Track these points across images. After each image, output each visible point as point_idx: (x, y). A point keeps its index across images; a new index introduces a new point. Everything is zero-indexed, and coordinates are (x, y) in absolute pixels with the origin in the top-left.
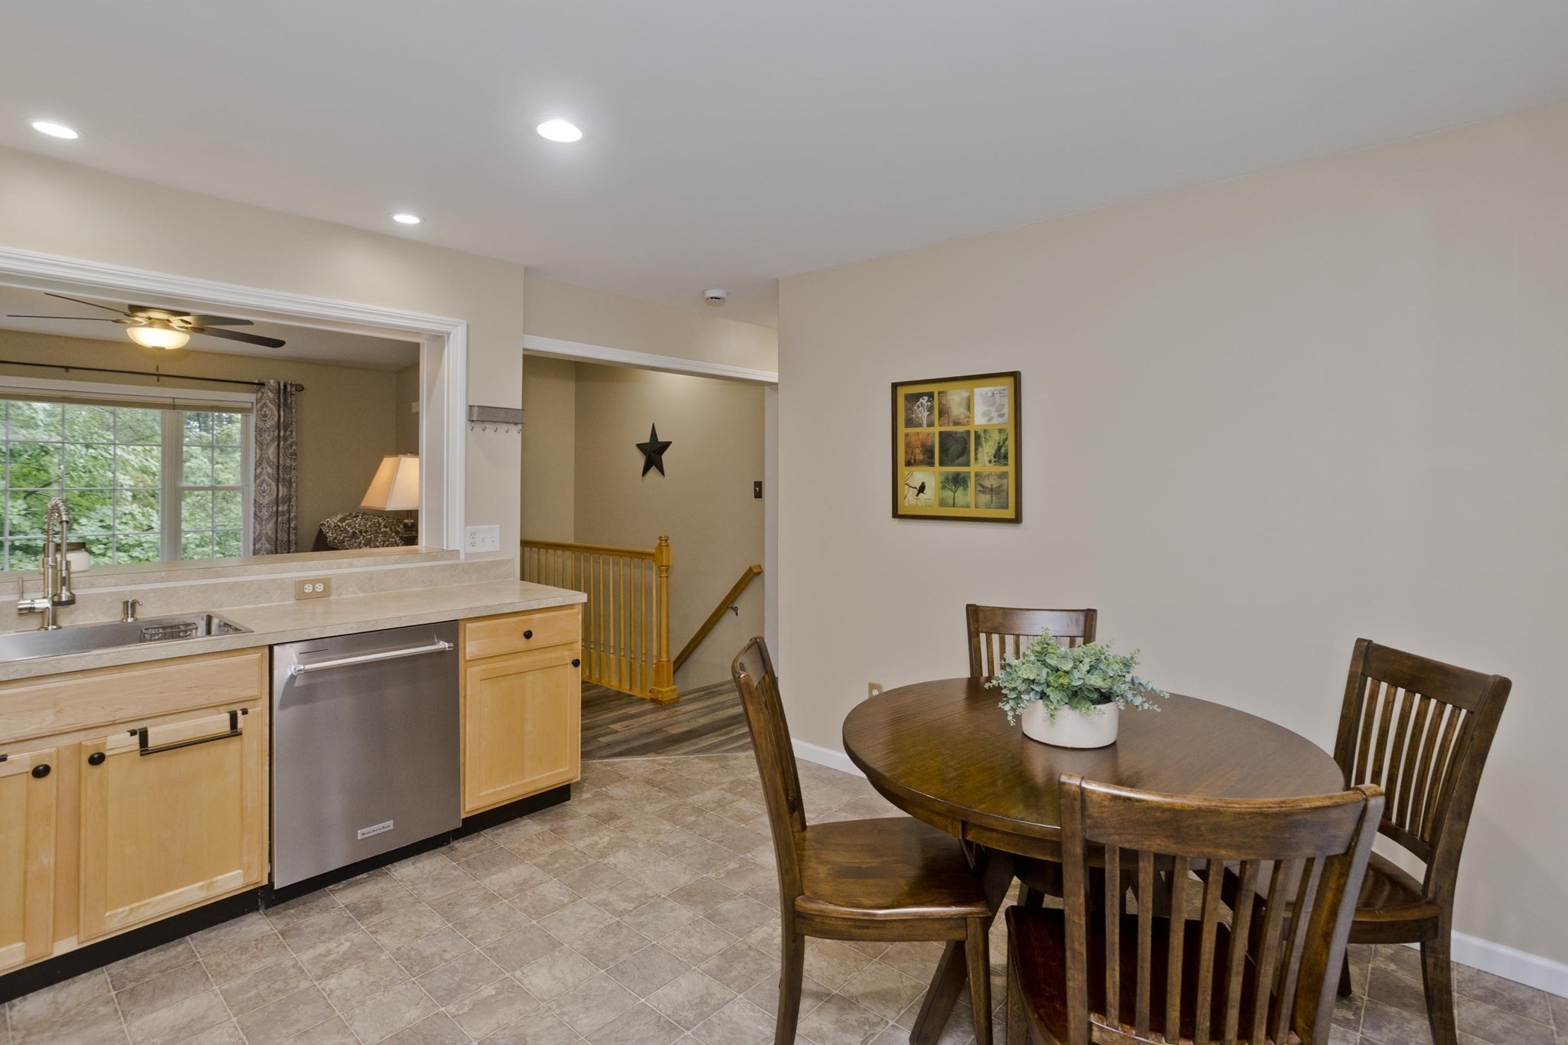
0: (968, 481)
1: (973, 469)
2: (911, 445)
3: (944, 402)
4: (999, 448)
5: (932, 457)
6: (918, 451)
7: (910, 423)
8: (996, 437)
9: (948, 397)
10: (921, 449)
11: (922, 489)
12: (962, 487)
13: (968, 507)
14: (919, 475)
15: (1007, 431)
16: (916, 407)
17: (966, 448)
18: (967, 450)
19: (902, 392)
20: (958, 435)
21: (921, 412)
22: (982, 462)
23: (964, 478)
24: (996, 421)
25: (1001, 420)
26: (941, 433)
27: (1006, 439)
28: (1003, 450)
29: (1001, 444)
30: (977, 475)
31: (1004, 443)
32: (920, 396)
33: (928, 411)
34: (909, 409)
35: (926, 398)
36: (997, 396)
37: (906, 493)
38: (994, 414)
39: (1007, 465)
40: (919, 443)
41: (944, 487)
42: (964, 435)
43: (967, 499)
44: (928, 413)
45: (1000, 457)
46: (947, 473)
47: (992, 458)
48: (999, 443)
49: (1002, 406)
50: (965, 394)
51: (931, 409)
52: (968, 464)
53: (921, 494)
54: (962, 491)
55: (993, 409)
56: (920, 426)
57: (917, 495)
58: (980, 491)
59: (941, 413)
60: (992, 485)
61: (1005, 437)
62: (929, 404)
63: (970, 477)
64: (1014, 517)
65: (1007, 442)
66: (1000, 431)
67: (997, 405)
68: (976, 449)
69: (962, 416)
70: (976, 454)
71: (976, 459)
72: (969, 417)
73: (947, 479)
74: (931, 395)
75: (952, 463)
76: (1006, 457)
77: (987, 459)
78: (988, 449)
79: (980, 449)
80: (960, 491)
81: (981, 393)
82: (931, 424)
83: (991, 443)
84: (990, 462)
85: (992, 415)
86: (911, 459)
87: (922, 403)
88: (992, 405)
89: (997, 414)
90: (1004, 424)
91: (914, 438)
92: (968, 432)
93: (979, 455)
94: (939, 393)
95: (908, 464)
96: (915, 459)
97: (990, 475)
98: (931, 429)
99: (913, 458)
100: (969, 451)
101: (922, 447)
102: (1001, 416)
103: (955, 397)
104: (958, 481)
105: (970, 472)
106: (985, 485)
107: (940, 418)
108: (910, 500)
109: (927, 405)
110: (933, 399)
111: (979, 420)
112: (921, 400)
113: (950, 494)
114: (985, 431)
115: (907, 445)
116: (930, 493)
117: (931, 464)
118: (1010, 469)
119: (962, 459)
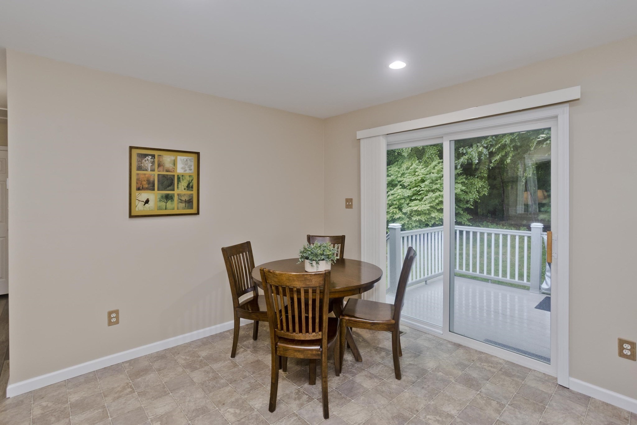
0: (174, 198)
1: (176, 192)
2: (140, 179)
3: (161, 160)
4: (189, 184)
5: (154, 186)
6: (145, 183)
7: (139, 168)
8: (188, 178)
9: (164, 159)
10: (147, 182)
11: (147, 202)
12: (170, 200)
13: (173, 209)
14: (144, 195)
15: (193, 176)
16: (144, 161)
17: (173, 183)
18: (173, 184)
19: (135, 152)
20: (169, 177)
21: (147, 163)
22: (180, 190)
23: (171, 196)
24: (188, 171)
25: (190, 172)
26: (159, 175)
27: (192, 180)
28: (191, 184)
29: (190, 182)
30: (178, 195)
31: (191, 181)
32: (146, 155)
33: (151, 163)
34: (140, 161)
35: (150, 157)
36: (189, 161)
37: (137, 204)
38: (187, 169)
39: (193, 191)
40: (145, 179)
41: (160, 201)
42: (172, 177)
43: (174, 206)
44: (151, 164)
45: (189, 187)
46: (163, 194)
47: (186, 187)
48: (189, 181)
49: (191, 166)
50: (173, 158)
51: (153, 163)
52: (173, 190)
53: (147, 205)
54: (171, 203)
55: (187, 167)
56: (146, 170)
57: (144, 205)
58: (180, 202)
59: (159, 165)
60: (186, 199)
61: (192, 179)
62: (152, 160)
63: (174, 196)
64: (197, 212)
65: (193, 181)
66: (190, 176)
67: (188, 165)
68: (178, 183)
69: (171, 168)
70: (178, 186)
71: (178, 188)
72: (174, 169)
73: (162, 197)
74: (153, 156)
75: (165, 189)
76: (192, 187)
77: (183, 188)
78: (184, 184)
79: (180, 184)
80: (169, 202)
81: (181, 159)
82: (153, 170)
83: (185, 181)
84: (185, 189)
85: (186, 169)
86: (140, 187)
87: (148, 159)
88: (186, 164)
89: (188, 169)
90: (191, 173)
91: (142, 176)
92: (174, 176)
93: (179, 186)
94: (158, 155)
95: (138, 189)
96: (142, 187)
97: (185, 195)
98: (153, 173)
99: (141, 186)
100: (174, 184)
101: (147, 181)
102: (191, 170)
103: (167, 159)
104: (168, 198)
105: (174, 194)
106: (182, 199)
107: (158, 167)
108: (139, 208)
109: (151, 161)
110: (155, 158)
111: (180, 170)
112: (147, 158)
113: (164, 204)
114: (182, 176)
115: (138, 180)
116: (151, 204)
117: (154, 190)
118: (194, 192)
119: (170, 188)
